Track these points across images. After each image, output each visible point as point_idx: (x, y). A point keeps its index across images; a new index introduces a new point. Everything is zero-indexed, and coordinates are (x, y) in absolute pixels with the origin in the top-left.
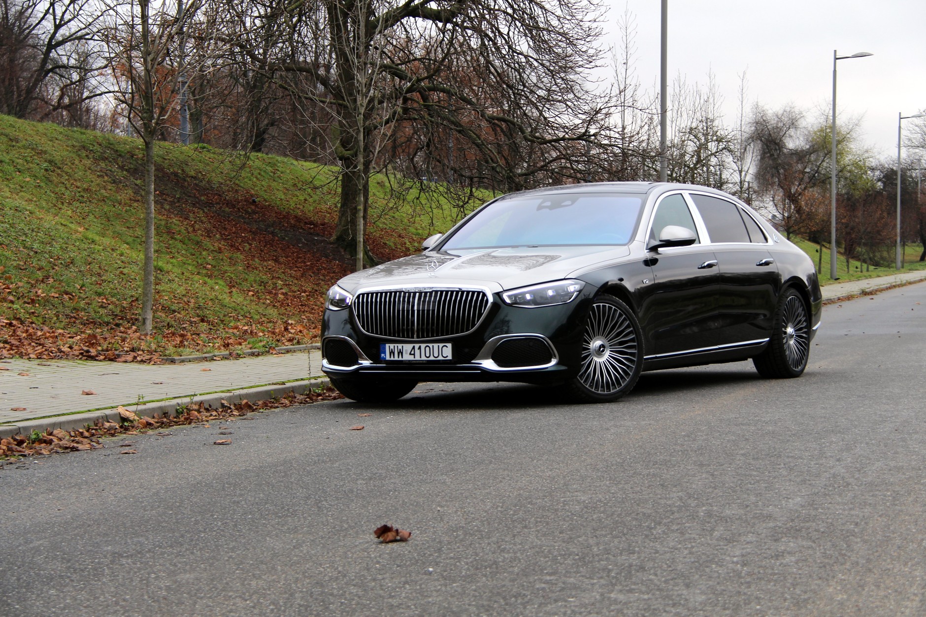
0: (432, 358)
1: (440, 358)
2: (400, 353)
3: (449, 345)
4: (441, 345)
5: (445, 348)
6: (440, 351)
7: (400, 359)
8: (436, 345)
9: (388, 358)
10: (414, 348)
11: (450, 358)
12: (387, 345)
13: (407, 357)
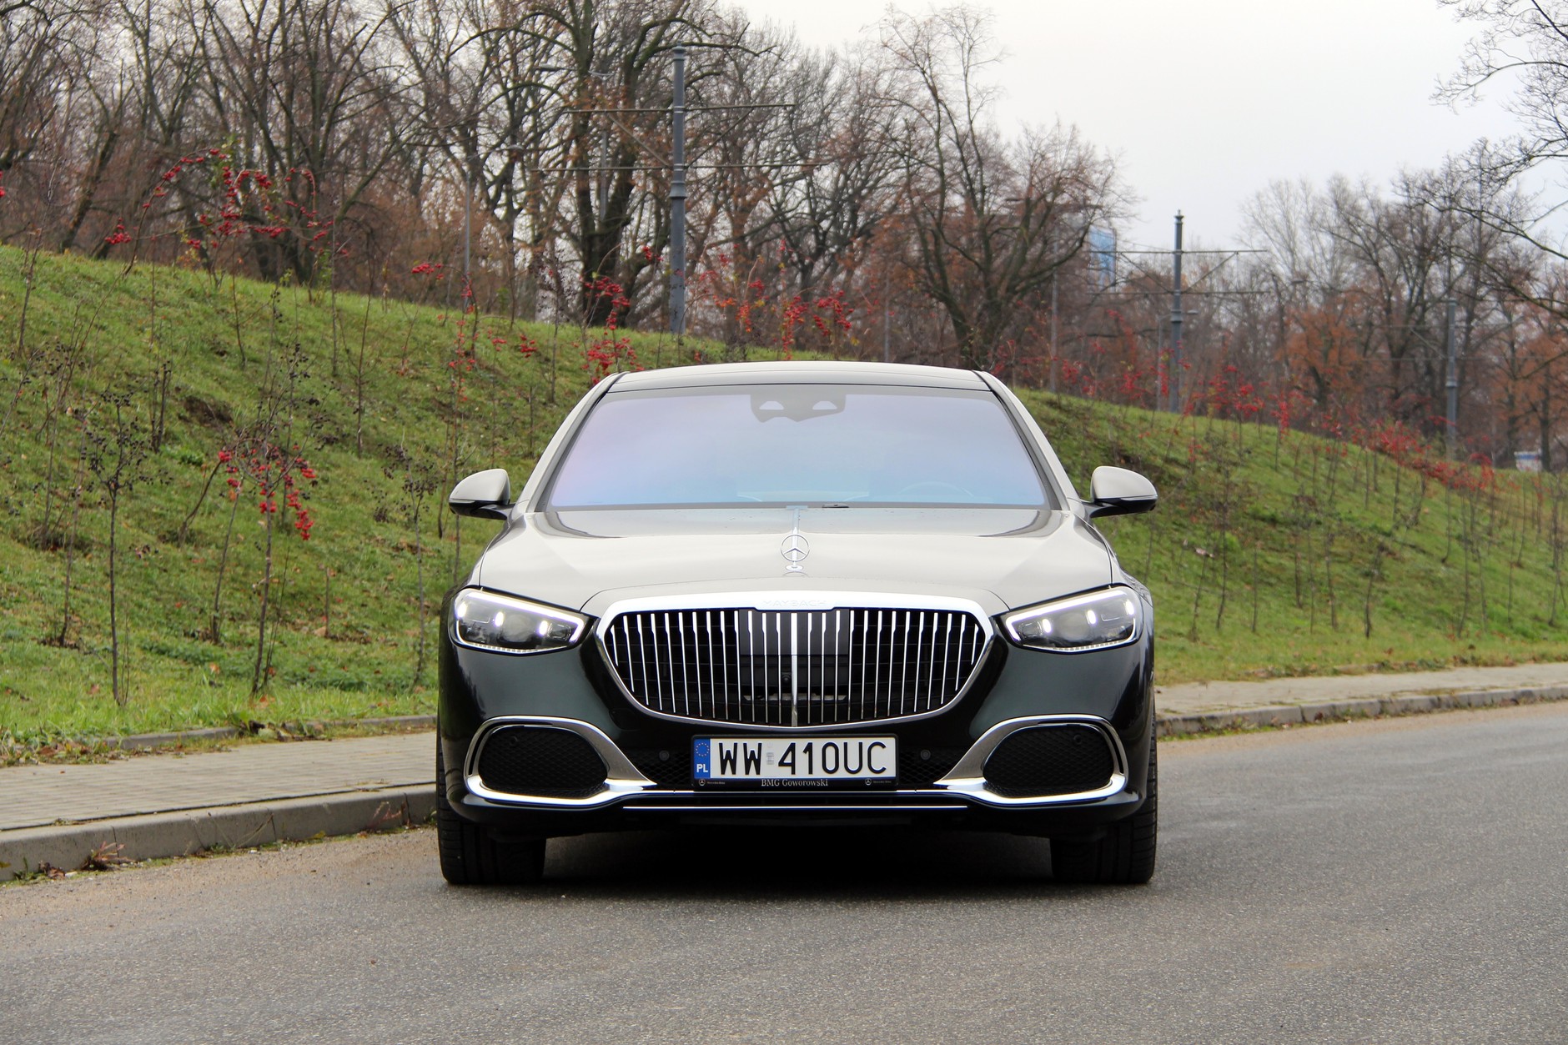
0: (842, 774)
1: (866, 773)
2: (753, 760)
3: (890, 743)
4: (867, 742)
5: (876, 749)
6: (865, 757)
7: (753, 775)
8: (853, 743)
9: (715, 773)
10: (792, 748)
11: (891, 772)
12: (714, 743)
13: (771, 771)
